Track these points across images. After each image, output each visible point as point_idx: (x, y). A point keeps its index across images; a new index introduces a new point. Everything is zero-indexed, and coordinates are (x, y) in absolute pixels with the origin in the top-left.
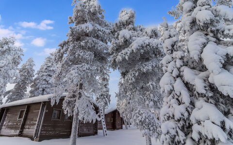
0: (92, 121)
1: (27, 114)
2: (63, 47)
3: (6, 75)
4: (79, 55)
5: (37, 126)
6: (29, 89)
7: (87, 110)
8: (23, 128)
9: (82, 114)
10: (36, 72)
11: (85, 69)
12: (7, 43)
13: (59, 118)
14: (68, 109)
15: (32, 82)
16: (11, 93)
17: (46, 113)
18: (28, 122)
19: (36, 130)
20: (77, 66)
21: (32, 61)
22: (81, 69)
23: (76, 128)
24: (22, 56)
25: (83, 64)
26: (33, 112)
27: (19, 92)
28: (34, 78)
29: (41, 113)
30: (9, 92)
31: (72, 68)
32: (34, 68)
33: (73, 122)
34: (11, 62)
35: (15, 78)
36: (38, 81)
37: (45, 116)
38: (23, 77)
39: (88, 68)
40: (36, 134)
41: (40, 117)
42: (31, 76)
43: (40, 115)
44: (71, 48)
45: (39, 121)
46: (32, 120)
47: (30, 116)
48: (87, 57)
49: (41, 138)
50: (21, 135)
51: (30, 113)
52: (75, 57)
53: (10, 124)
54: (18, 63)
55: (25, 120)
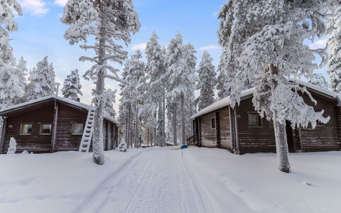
0: (310, 124)
1: (218, 122)
2: (225, 16)
3: (187, 82)
4: (253, 15)
5: (233, 136)
6: (216, 92)
7: (290, 106)
8: (219, 138)
9: (282, 114)
10: (216, 68)
11: (270, 35)
12: (176, 46)
13: (260, 124)
14: (263, 109)
15: (216, 82)
16: (200, 101)
17: (238, 119)
18: (222, 132)
19: (233, 141)
20: (253, 37)
21: (208, 55)
22: (262, 39)
23: (281, 137)
24: (195, 54)
25: (264, 28)
26: (223, 120)
27: (207, 98)
28: (217, 77)
29: (232, 120)
30: (197, 100)
31: (246, 43)
32: (213, 63)
33: (275, 129)
34: (186, 66)
35: (197, 83)
36: (222, 79)
37: (238, 122)
38: (205, 79)
39: (274, 32)
40: (234, 145)
41: (232, 124)
42: (213, 75)
43: (232, 122)
44: (237, 11)
45: (232, 130)
46: (226, 129)
47: (222, 124)
48: (268, 11)
49: (243, 151)
50: (219, 146)
51: (221, 121)
52: (247, 22)
53: (207, 134)
54: (194, 64)
55: (218, 129)
